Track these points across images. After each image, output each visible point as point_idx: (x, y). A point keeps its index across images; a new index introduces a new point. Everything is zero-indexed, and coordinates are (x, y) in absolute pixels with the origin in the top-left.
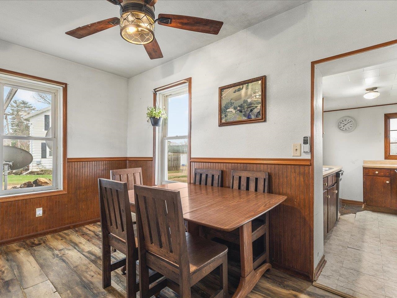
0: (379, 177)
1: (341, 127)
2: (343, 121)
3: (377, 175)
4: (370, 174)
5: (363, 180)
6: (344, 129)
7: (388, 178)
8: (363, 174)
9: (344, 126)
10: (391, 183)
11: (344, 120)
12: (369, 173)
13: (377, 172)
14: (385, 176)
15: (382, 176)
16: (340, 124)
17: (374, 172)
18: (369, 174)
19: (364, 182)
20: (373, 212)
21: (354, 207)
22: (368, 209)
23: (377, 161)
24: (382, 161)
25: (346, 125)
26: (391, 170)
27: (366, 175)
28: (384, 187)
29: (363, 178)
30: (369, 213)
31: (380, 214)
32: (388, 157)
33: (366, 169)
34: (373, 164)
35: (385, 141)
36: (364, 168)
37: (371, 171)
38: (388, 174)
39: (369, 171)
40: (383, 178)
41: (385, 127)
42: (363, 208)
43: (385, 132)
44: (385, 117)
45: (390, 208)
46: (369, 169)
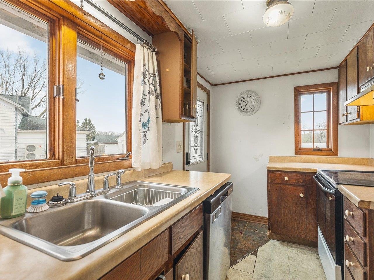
0: (289, 187)
1: (241, 107)
2: (244, 98)
3: (286, 183)
4: (277, 181)
5: (268, 191)
6: (245, 110)
7: (302, 189)
8: (268, 180)
9: (246, 106)
10: (305, 195)
12: (275, 179)
13: (286, 178)
14: (297, 184)
15: (294, 185)
16: (241, 102)
17: (282, 177)
18: (275, 182)
19: (268, 194)
20: (281, 244)
21: (257, 230)
22: (275, 237)
23: (286, 157)
24: (292, 157)
25: (247, 103)
26: (305, 175)
27: (272, 182)
28: (297, 203)
29: (268, 186)
30: (276, 246)
31: (292, 248)
32: (299, 151)
33: (271, 173)
34: (280, 162)
35: (295, 127)
36: (268, 171)
37: (279, 176)
38: (302, 181)
39: (275, 176)
40: (295, 188)
41: (295, 107)
42: (268, 234)
43: (295, 114)
44: (295, 91)
45: (304, 238)
46: (275, 173)
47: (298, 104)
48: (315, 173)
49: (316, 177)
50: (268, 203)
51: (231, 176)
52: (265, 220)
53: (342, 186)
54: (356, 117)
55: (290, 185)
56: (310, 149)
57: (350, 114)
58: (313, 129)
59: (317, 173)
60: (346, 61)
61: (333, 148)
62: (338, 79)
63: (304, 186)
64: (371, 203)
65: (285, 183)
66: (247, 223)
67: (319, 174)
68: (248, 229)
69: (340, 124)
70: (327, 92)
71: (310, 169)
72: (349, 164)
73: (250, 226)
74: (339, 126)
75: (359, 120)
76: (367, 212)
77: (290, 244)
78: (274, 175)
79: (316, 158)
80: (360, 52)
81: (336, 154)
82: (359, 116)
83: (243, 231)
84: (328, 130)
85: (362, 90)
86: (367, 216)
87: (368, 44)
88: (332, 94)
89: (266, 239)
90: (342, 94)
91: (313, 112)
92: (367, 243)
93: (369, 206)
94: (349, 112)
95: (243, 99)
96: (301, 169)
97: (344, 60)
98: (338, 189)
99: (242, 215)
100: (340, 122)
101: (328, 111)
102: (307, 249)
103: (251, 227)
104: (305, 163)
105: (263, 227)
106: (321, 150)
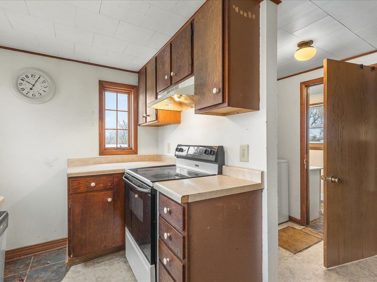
0: (96, 193)
1: (23, 89)
2: (27, 77)
3: (93, 190)
4: (82, 189)
5: (68, 205)
6: (30, 95)
7: (110, 193)
8: (69, 191)
9: (31, 89)
10: (113, 200)
11: (30, 76)
12: (78, 188)
13: (93, 184)
14: (105, 189)
15: (102, 190)
16: (22, 82)
17: (88, 183)
18: (79, 191)
19: (69, 209)
20: (85, 266)
21: (49, 262)
22: (77, 261)
23: (89, 159)
24: (97, 159)
25: (34, 85)
26: (113, 177)
27: (74, 192)
28: (104, 210)
29: (69, 199)
30: (79, 272)
31: (98, 265)
32: (103, 151)
33: (73, 180)
34: (83, 165)
35: (99, 125)
36: (69, 178)
37: (83, 182)
38: (110, 184)
39: (79, 183)
40: (103, 193)
41: (99, 102)
42: (67, 262)
43: (99, 110)
44: (99, 85)
45: (112, 246)
46: (79, 180)
47: (102, 99)
48: (123, 174)
49: (125, 177)
50: (69, 221)
51: (4, 198)
52: (61, 243)
53: (157, 183)
54: (154, 119)
55: (97, 191)
56: (114, 149)
57: (149, 116)
58: (116, 128)
59: (125, 173)
60: (145, 68)
61: (134, 147)
62: (138, 84)
63: (111, 189)
64: (189, 196)
65: (91, 190)
66: (31, 259)
67: (127, 173)
68: (35, 267)
69: (139, 125)
70: (129, 94)
71: (119, 170)
72: (146, 161)
73: (37, 262)
74: (138, 127)
75: (156, 122)
76: (186, 206)
77: (96, 260)
78: (77, 183)
79: (119, 157)
80: (158, 62)
81: (136, 153)
82: (157, 119)
83: (25, 276)
84: (129, 130)
85: (159, 97)
86: (186, 210)
87: (165, 56)
88: (133, 96)
89: (64, 269)
90: (141, 97)
91: (117, 111)
92: (185, 236)
93: (188, 199)
94: (148, 114)
95: (25, 77)
96: (109, 171)
97: (143, 67)
98: (153, 187)
99: (21, 251)
100: (140, 122)
101: (129, 112)
102: (114, 256)
103: (39, 262)
104: (110, 164)
105: (58, 254)
106: (124, 149)
